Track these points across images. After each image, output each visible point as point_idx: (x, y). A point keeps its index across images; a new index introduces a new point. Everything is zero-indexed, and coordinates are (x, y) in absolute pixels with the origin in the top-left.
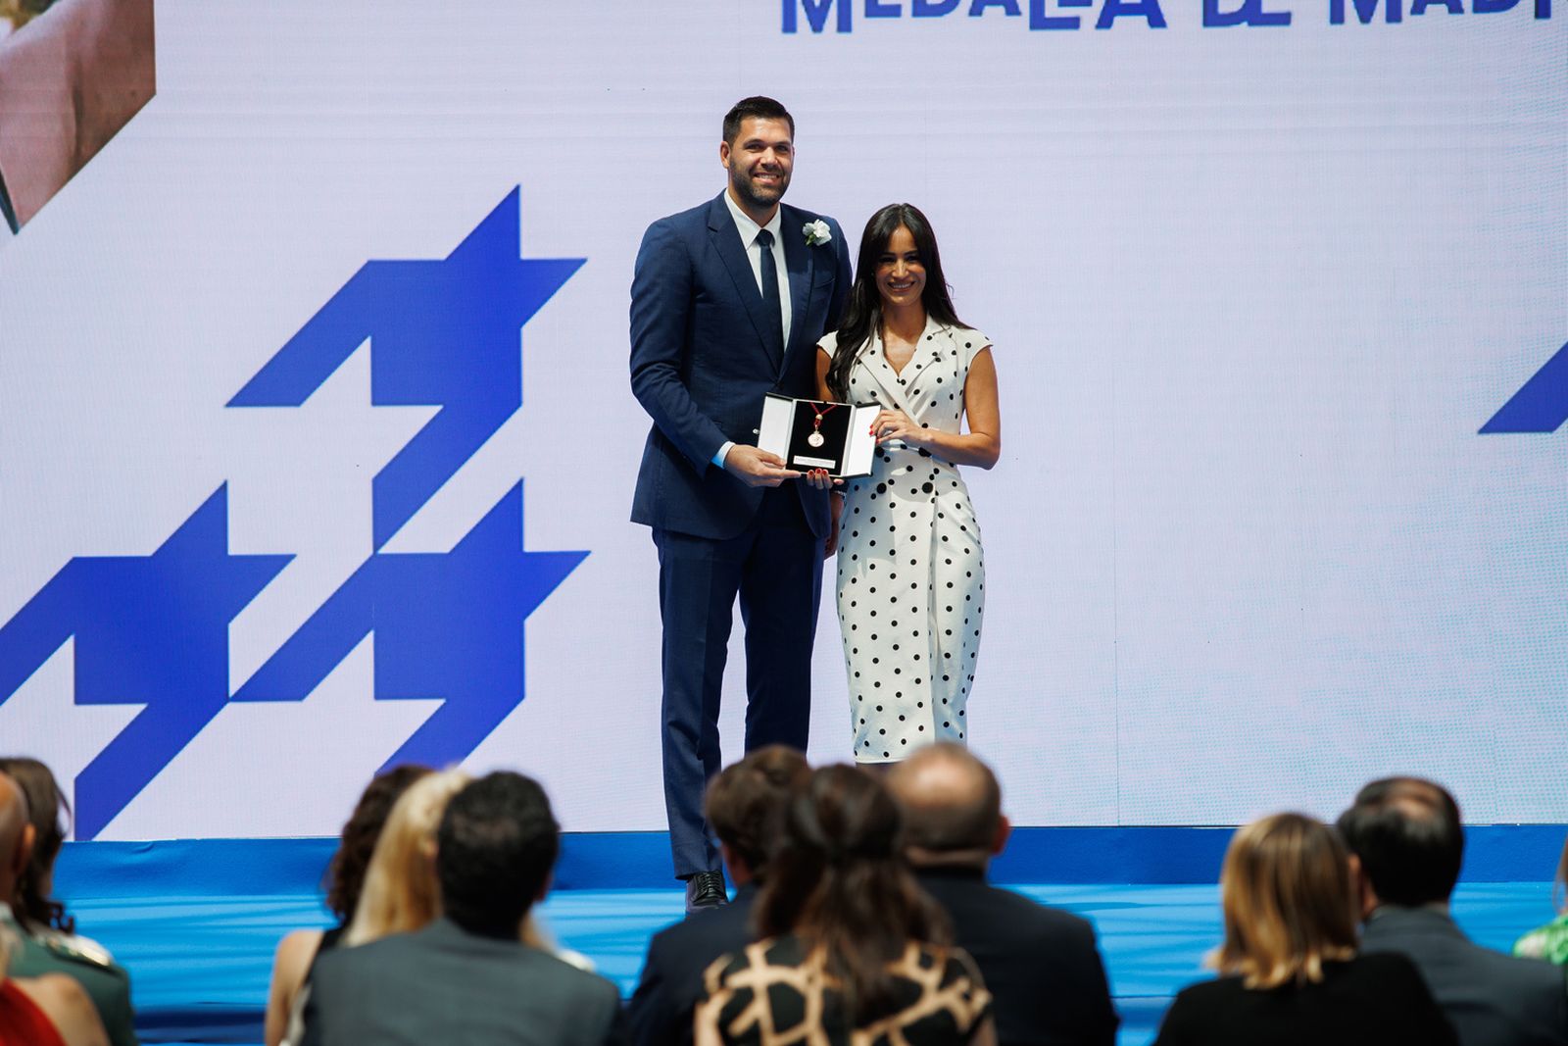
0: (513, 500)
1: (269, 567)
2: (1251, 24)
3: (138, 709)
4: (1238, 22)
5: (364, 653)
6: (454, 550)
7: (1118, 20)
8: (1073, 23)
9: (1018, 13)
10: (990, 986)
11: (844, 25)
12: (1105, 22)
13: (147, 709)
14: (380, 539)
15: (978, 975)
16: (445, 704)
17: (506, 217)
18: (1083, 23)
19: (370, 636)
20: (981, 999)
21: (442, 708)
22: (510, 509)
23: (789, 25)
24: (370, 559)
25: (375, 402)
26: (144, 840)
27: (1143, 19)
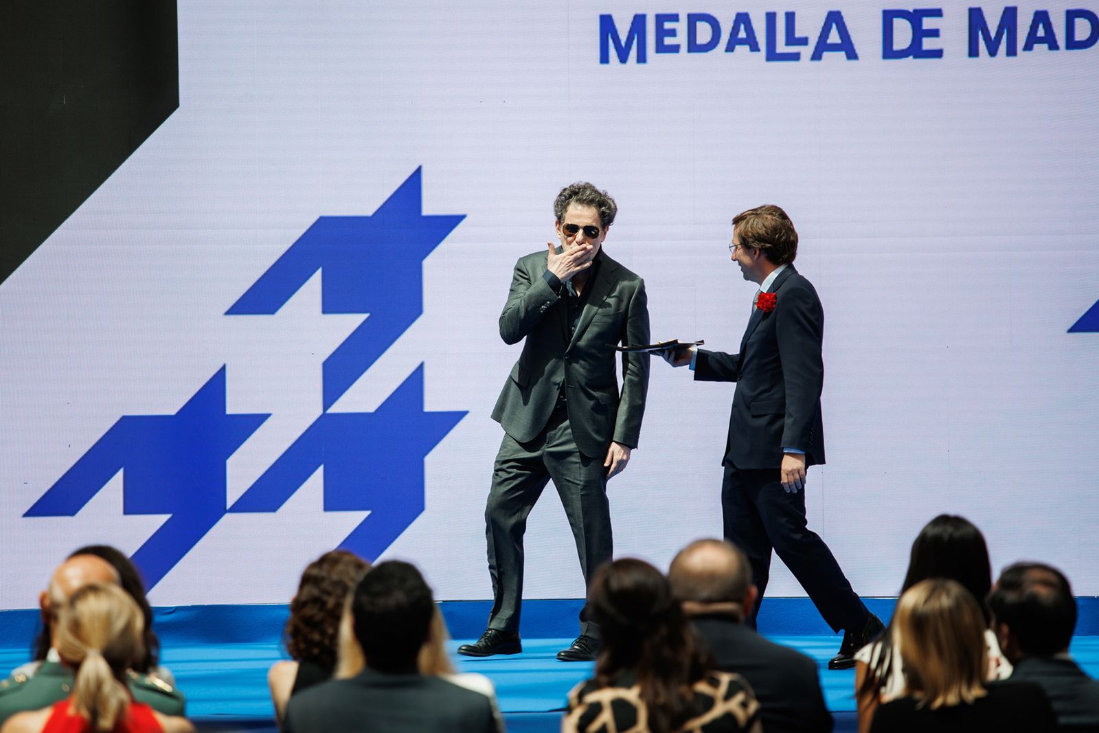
0: (417, 377)
1: (255, 421)
2: (915, 57)
3: (166, 517)
4: (907, 56)
5: (316, 481)
6: (377, 410)
7: (826, 55)
8: (796, 57)
9: (758, 50)
10: (759, 698)
11: (642, 58)
12: (817, 56)
13: (172, 517)
14: (328, 402)
15: (752, 692)
16: (371, 514)
17: (412, 186)
18: (802, 56)
19: (321, 469)
20: (753, 706)
21: (369, 516)
22: (415, 382)
23: (604, 59)
24: (321, 417)
25: (325, 311)
26: (169, 606)
27: (842, 54)
